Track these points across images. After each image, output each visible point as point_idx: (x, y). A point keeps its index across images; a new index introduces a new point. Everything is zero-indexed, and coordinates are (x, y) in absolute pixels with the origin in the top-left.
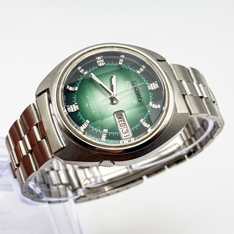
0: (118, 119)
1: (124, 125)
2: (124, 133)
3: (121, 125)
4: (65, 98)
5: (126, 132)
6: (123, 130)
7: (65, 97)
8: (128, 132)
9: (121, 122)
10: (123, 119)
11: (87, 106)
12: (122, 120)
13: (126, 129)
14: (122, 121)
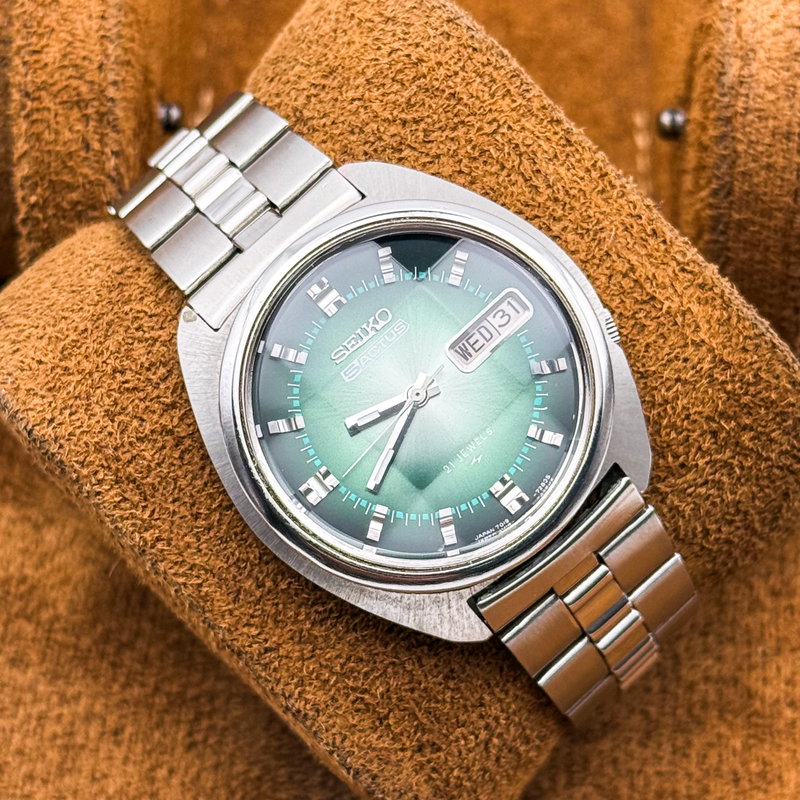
0: (471, 356)
1: (483, 330)
2: (507, 318)
3: (488, 336)
4: (484, 533)
5: (501, 314)
6: (500, 326)
7: (480, 536)
8: (499, 308)
9: (477, 341)
10: (463, 344)
11: (479, 459)
12: (469, 344)
13: (494, 317)
14: (472, 341)
